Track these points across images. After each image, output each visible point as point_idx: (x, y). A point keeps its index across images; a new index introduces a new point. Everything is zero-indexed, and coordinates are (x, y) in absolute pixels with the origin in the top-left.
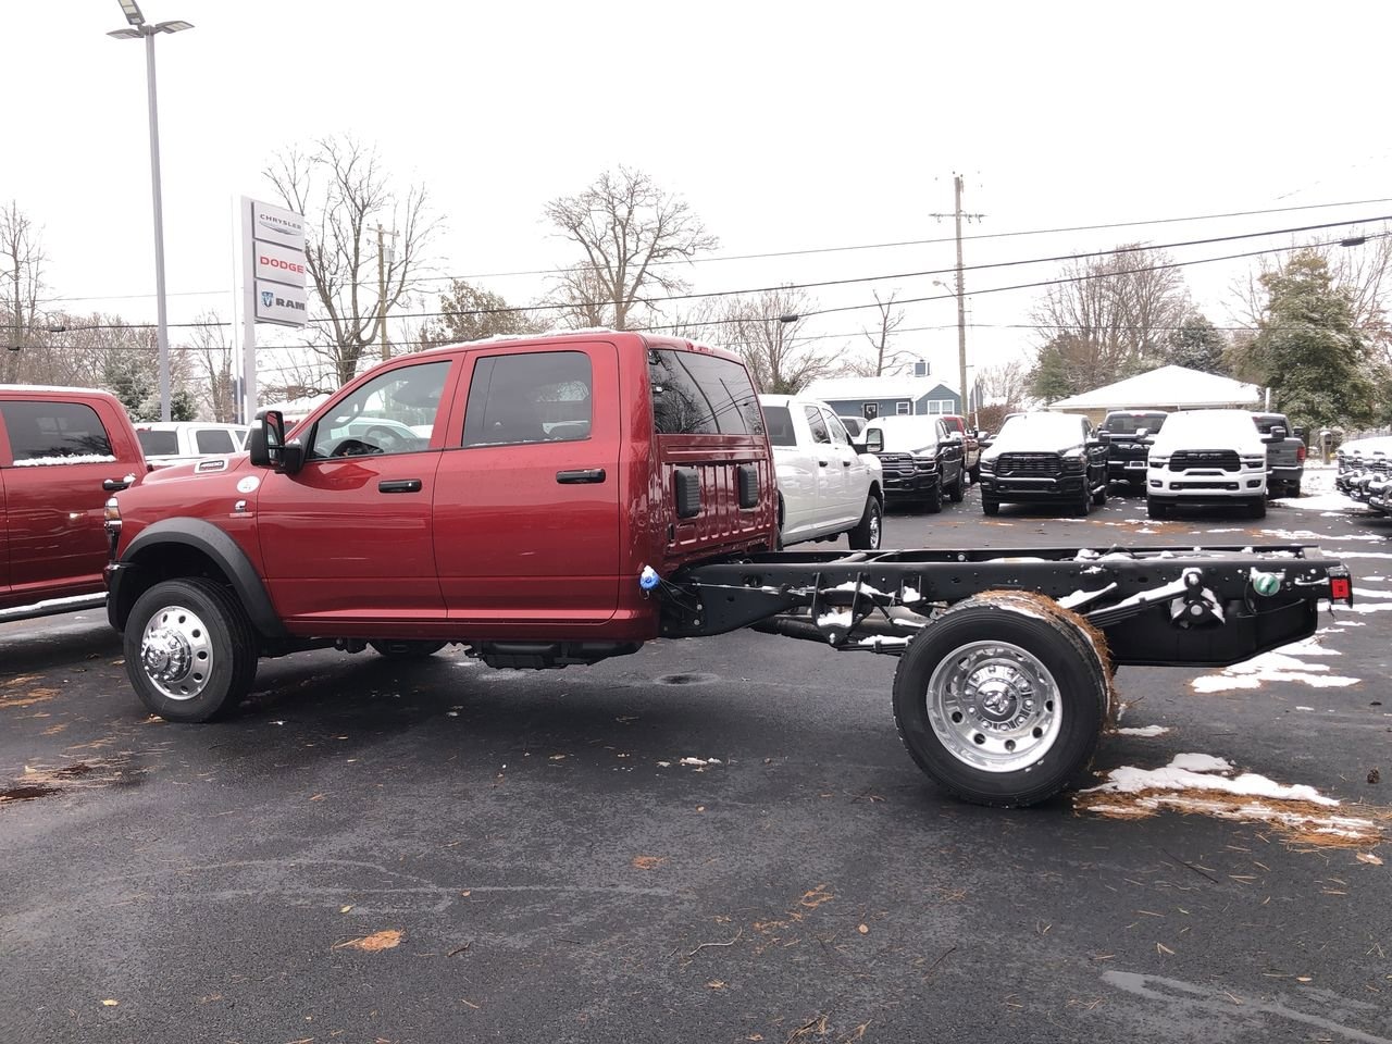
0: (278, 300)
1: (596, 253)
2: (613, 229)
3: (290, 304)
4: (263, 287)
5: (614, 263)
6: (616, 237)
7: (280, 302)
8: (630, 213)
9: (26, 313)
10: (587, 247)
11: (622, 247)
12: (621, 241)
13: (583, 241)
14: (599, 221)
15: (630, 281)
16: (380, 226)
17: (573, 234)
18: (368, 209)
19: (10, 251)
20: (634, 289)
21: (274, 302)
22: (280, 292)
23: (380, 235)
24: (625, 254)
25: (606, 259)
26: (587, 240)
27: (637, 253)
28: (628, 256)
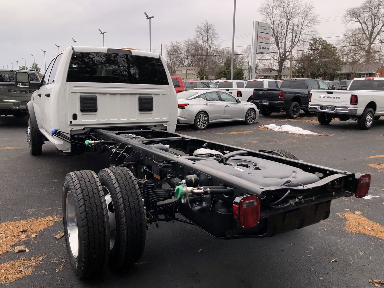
0: (262, 47)
1: (364, 25)
2: (371, 17)
3: (265, 48)
4: (259, 44)
5: (370, 29)
6: (372, 20)
7: (263, 48)
8: (378, 12)
9: (209, 50)
10: (361, 23)
11: (373, 23)
12: (373, 21)
13: (360, 22)
14: (366, 15)
15: (375, 34)
16: (293, 24)
17: (356, 20)
18: (291, 19)
19: (206, 35)
20: (376, 36)
21: (261, 48)
22: (263, 45)
23: (293, 26)
24: (374, 25)
25: (367, 27)
26: (361, 21)
27: (378, 24)
28: (375, 25)
